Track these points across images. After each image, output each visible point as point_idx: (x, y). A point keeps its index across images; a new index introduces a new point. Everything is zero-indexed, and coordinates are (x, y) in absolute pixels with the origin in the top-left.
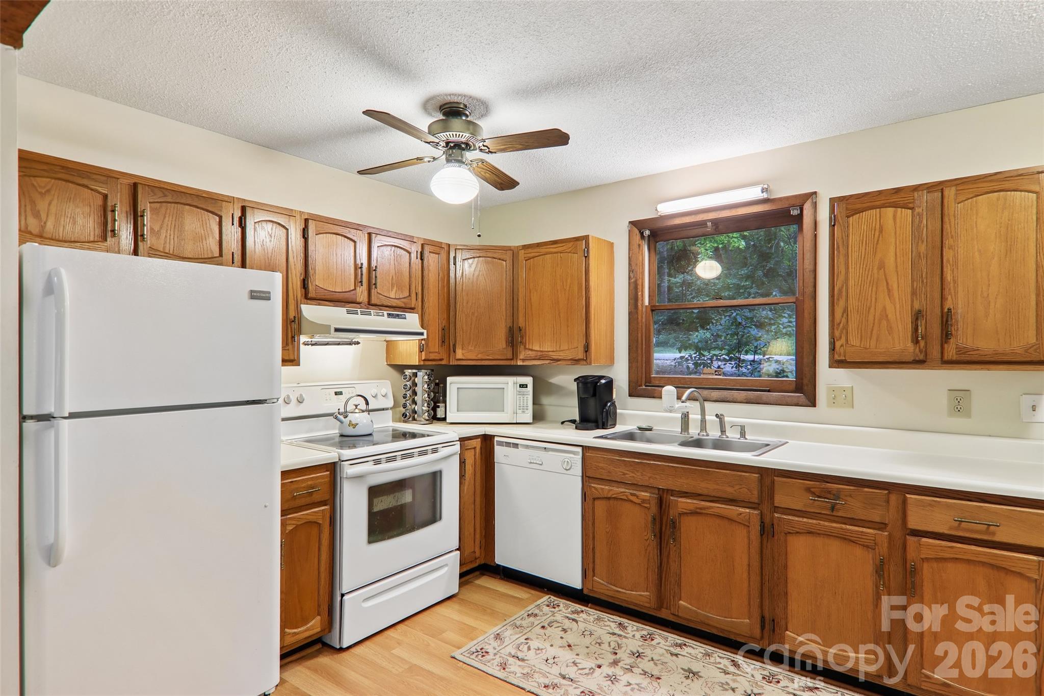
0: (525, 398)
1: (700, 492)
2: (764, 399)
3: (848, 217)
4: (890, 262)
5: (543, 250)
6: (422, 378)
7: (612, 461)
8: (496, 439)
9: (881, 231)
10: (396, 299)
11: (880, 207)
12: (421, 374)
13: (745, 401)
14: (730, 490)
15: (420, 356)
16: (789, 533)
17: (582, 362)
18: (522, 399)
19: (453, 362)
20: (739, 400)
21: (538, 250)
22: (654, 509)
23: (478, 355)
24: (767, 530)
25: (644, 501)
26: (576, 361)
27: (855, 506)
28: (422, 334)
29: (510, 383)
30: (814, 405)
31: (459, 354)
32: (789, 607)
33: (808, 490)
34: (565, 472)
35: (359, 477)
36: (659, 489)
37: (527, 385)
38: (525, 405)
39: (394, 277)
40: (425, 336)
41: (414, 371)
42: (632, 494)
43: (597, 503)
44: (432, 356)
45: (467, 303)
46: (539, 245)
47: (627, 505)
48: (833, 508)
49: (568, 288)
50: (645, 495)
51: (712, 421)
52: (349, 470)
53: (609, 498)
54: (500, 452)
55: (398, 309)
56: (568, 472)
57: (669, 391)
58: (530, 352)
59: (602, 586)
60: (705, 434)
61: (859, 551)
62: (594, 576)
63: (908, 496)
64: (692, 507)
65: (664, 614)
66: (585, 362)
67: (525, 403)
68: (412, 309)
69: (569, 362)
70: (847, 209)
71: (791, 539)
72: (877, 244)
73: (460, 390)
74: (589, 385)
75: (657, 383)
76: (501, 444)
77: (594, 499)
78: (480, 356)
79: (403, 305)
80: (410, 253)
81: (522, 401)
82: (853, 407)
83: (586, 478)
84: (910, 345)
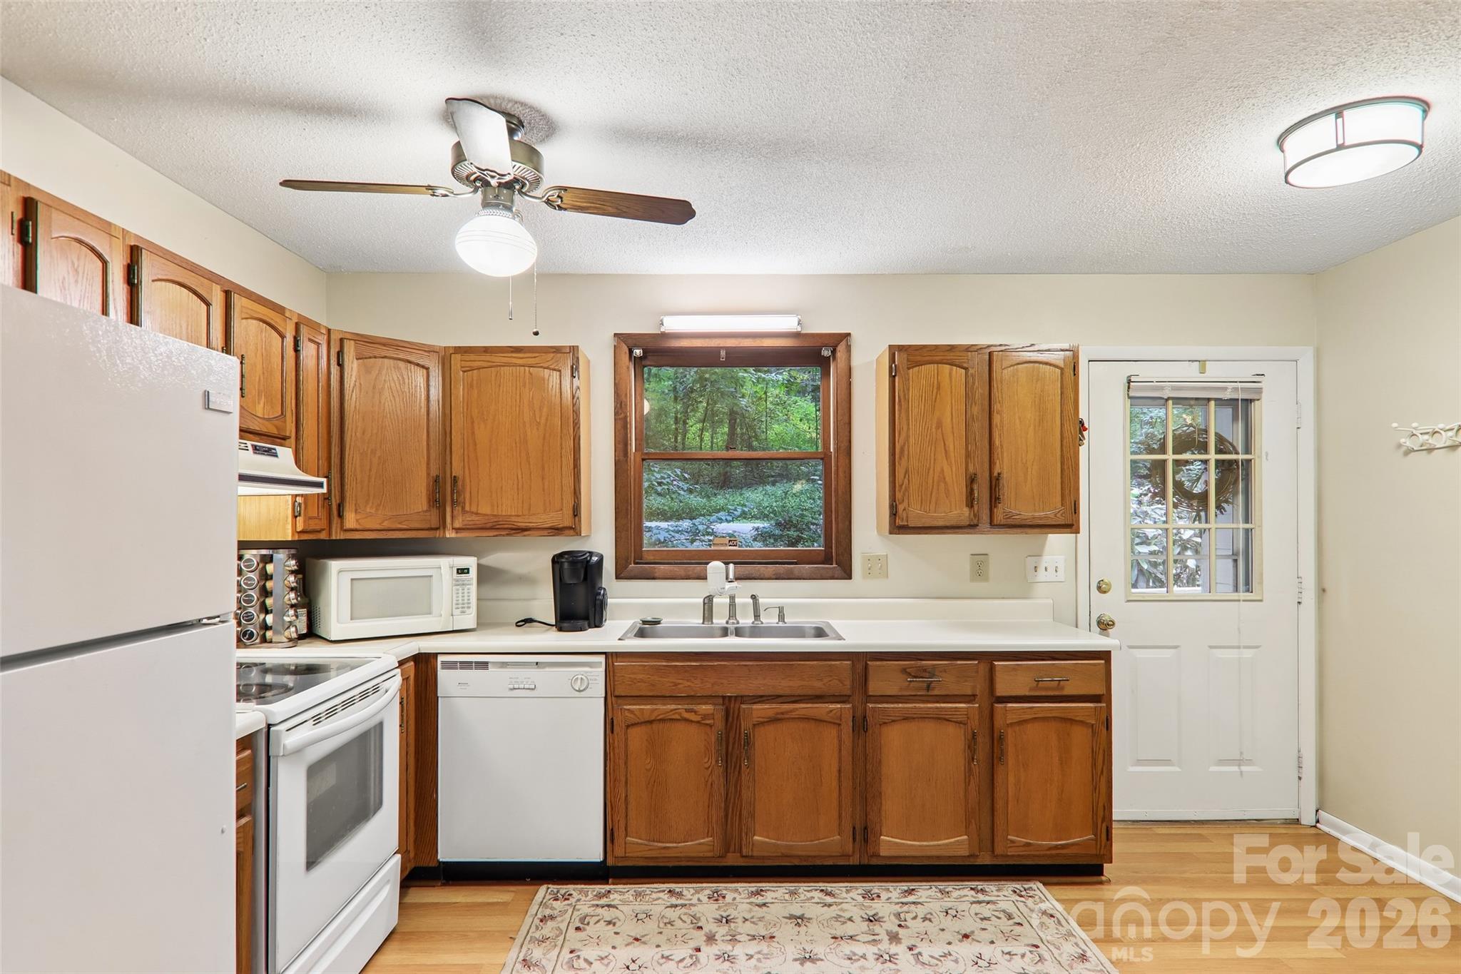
0: (466, 591)
1: (781, 693)
2: (796, 573)
3: (909, 369)
4: (947, 421)
5: (498, 359)
6: (283, 564)
7: (658, 668)
8: (441, 659)
9: (938, 388)
10: (264, 419)
11: (938, 363)
12: (281, 555)
13: (774, 577)
14: (818, 684)
15: (294, 525)
16: (885, 723)
17: (567, 532)
18: (460, 591)
19: (337, 535)
20: (766, 576)
21: (488, 358)
22: (719, 724)
23: (382, 523)
24: (861, 725)
25: (705, 717)
26: (557, 531)
27: (948, 682)
28: (320, 485)
29: (443, 566)
30: (849, 577)
31: (351, 520)
32: (883, 808)
33: (904, 671)
34: (577, 694)
35: (298, 751)
36: (724, 697)
37: (468, 569)
38: (466, 601)
39: (262, 378)
40: (324, 490)
41: (264, 552)
42: (687, 711)
43: (632, 731)
44: (314, 525)
45: (363, 434)
46: (486, 350)
47: (681, 726)
48: (928, 688)
49: (543, 421)
50: (706, 708)
51: (744, 605)
52: (289, 740)
53: (651, 722)
54: (446, 680)
55: (266, 439)
56: (583, 694)
57: (718, 568)
58: (474, 518)
59: (637, 847)
60: (735, 622)
61: (951, 729)
62: (626, 836)
63: (996, 663)
64: (771, 714)
65: (732, 860)
66: (572, 532)
67: (466, 598)
68: (281, 439)
69: (545, 532)
70: (908, 360)
71: (885, 730)
72: (935, 401)
73: (354, 582)
74: (579, 565)
75: (651, 558)
76: (449, 666)
77: (628, 727)
78: (386, 524)
79: (273, 432)
80: (283, 337)
81: (460, 595)
82: (887, 577)
83: (612, 698)
84: (966, 511)
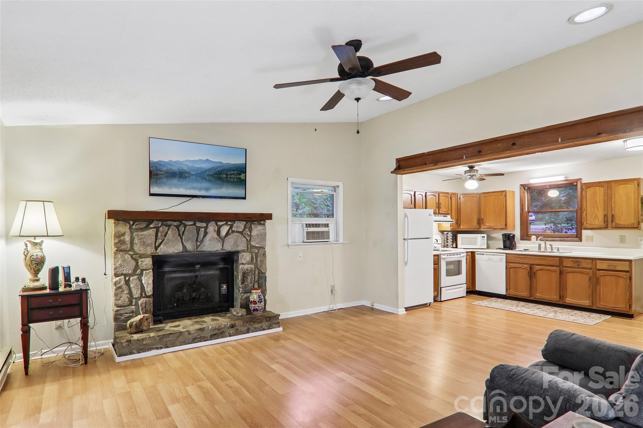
0: (484, 241)
1: (543, 264)
2: (566, 240)
3: (587, 189)
4: (598, 201)
5: (490, 194)
6: (450, 235)
7: (516, 257)
8: (476, 253)
9: (595, 193)
10: (444, 211)
11: (595, 186)
12: (450, 233)
14: (551, 263)
15: (451, 228)
16: (568, 273)
17: (504, 229)
19: (459, 230)
20: (557, 240)
21: (488, 194)
22: (529, 270)
24: (561, 273)
25: (526, 268)
26: (502, 229)
27: (584, 264)
28: (453, 221)
29: (479, 236)
30: (581, 241)
31: (462, 227)
32: (567, 292)
33: (572, 261)
35: (444, 259)
36: (530, 264)
37: (485, 237)
38: (484, 243)
39: (445, 205)
40: (454, 222)
41: (447, 232)
42: (522, 266)
43: (511, 269)
44: (454, 228)
46: (488, 193)
47: (521, 269)
48: (578, 265)
49: (499, 206)
50: (526, 266)
51: (549, 247)
52: (443, 257)
53: (515, 268)
54: (477, 257)
55: (445, 215)
56: (501, 261)
57: (533, 237)
58: (486, 226)
59: (513, 293)
60: (546, 249)
61: (585, 276)
62: (510, 290)
63: (597, 261)
64: (540, 268)
65: (532, 298)
66: (505, 229)
68: (448, 214)
69: (500, 229)
70: (586, 187)
71: (567, 274)
72: (595, 196)
73: (462, 238)
74: (507, 236)
75: (530, 236)
76: (477, 254)
77: (510, 268)
78: (468, 228)
79: (447, 213)
80: (448, 198)
82: (593, 241)
83: (507, 262)
84: (603, 223)
